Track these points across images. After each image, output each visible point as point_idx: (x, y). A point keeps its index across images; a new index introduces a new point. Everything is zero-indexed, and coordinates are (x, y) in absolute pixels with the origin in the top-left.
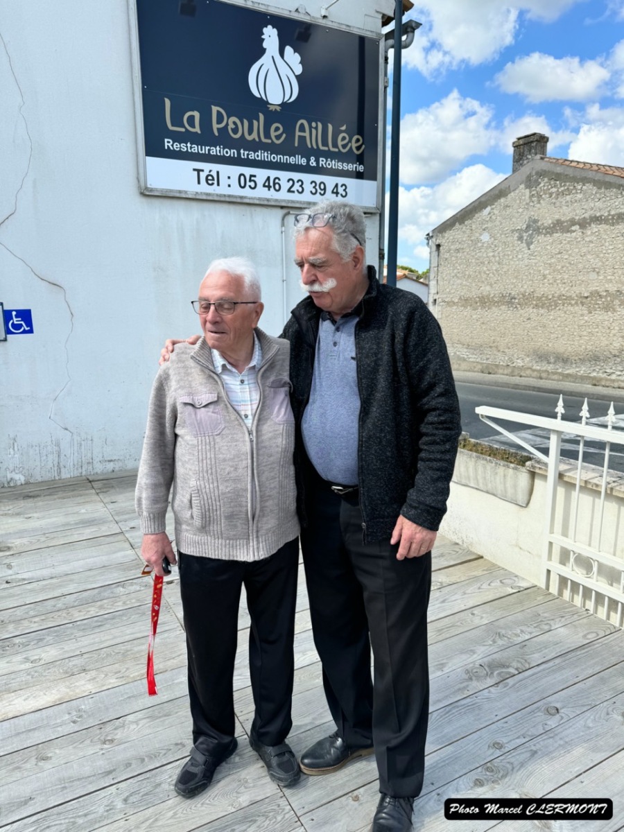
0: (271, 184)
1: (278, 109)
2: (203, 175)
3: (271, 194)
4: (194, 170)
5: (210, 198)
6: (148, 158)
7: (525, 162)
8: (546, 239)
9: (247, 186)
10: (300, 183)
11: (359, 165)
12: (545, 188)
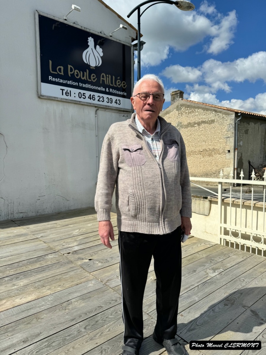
0: (92, 97)
1: (94, 68)
2: (64, 92)
3: (91, 101)
4: (61, 89)
5: (67, 101)
6: (42, 83)
7: (176, 101)
8: (185, 130)
9: (82, 98)
10: (103, 98)
11: (125, 93)
12: (184, 110)
